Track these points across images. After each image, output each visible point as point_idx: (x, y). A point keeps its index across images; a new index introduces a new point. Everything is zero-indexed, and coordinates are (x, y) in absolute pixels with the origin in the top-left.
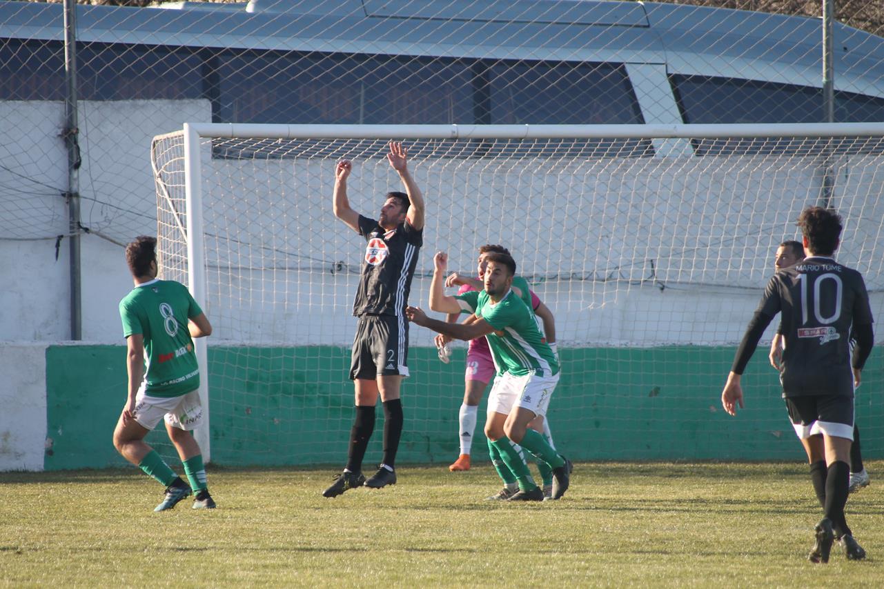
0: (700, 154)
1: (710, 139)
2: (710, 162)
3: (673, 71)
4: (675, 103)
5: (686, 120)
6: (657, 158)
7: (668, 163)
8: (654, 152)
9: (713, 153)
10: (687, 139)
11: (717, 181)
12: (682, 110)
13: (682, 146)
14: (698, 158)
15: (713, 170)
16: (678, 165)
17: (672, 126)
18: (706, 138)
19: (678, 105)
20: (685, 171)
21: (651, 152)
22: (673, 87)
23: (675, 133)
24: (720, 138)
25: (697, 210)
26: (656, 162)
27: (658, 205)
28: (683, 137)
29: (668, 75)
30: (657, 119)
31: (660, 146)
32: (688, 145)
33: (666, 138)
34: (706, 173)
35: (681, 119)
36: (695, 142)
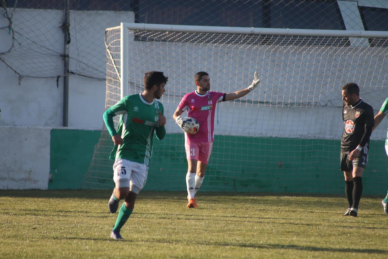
0: (372, 46)
1: (378, 38)
2: (377, 50)
3: (360, 5)
4: (361, 20)
5: (366, 29)
6: (352, 47)
7: (357, 49)
8: (350, 44)
9: (379, 46)
10: (367, 38)
11: (381, 59)
12: (364, 24)
13: (364, 41)
14: (371, 48)
15: (379, 54)
16: (361, 51)
17: (360, 31)
18: (376, 38)
19: (363, 21)
20: (365, 54)
21: (349, 44)
22: (360, 12)
23: (360, 35)
24: (383, 38)
25: (370, 73)
26: (350, 49)
27: (351, 70)
28: (365, 37)
29: (359, 7)
30: (352, 28)
31: (353, 41)
32: (367, 41)
33: (356, 37)
34: (375, 55)
35: (364, 28)
36: (370, 40)
